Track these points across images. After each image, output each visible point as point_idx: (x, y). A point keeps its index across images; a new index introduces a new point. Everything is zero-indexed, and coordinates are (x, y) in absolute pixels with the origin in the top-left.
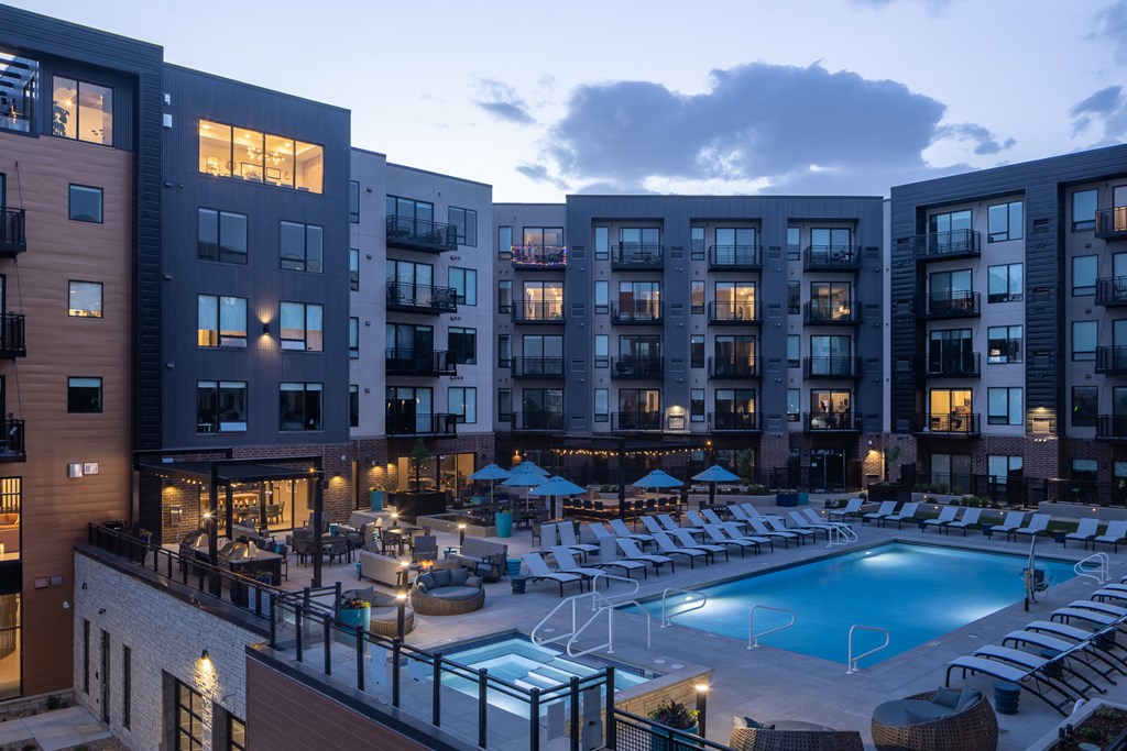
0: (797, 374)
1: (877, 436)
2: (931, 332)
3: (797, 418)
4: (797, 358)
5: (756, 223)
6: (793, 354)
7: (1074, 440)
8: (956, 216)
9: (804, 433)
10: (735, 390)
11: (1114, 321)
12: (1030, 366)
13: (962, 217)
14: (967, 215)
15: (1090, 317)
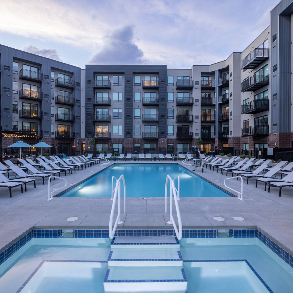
0: (53, 119)
1: (79, 139)
2: (96, 109)
5: (39, 66)
6: (52, 113)
7: (135, 139)
8: (104, 77)
9: (56, 138)
10: (31, 123)
11: (144, 109)
12: (126, 119)
14: (107, 77)
15: (138, 108)
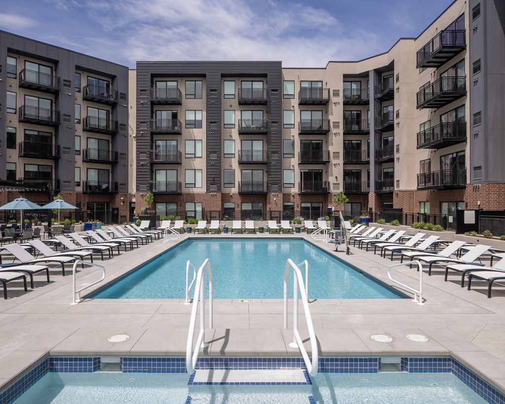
0: (79, 159)
1: (126, 195)
2: (156, 140)
3: (78, 184)
4: (79, 150)
5: (54, 64)
6: (77, 148)
7: (225, 194)
8: (169, 84)
9: (84, 193)
10: (38, 165)
11: (242, 140)
12: (208, 159)
13: (172, 84)
14: (175, 84)
15: (231, 138)
